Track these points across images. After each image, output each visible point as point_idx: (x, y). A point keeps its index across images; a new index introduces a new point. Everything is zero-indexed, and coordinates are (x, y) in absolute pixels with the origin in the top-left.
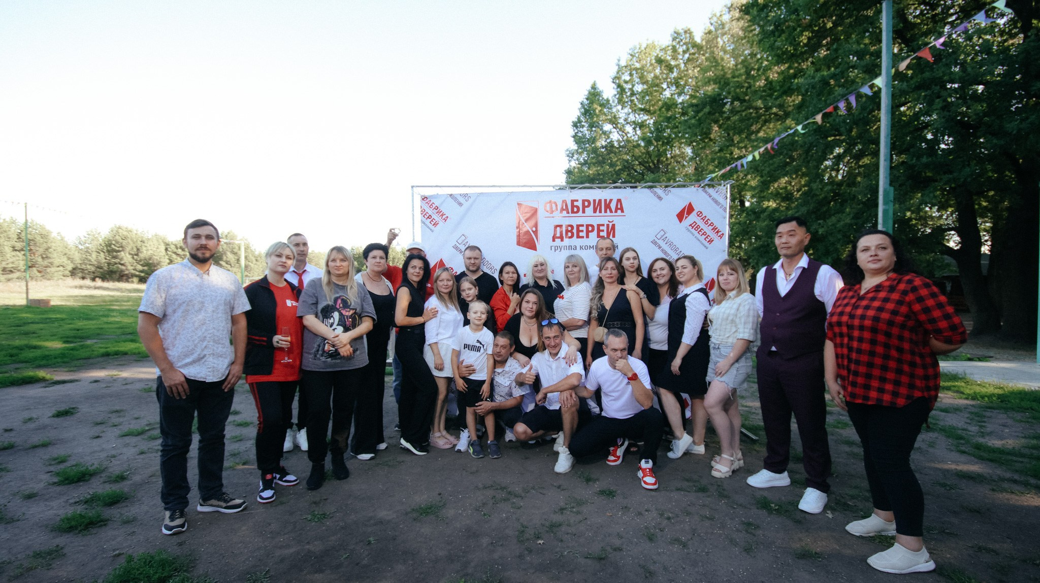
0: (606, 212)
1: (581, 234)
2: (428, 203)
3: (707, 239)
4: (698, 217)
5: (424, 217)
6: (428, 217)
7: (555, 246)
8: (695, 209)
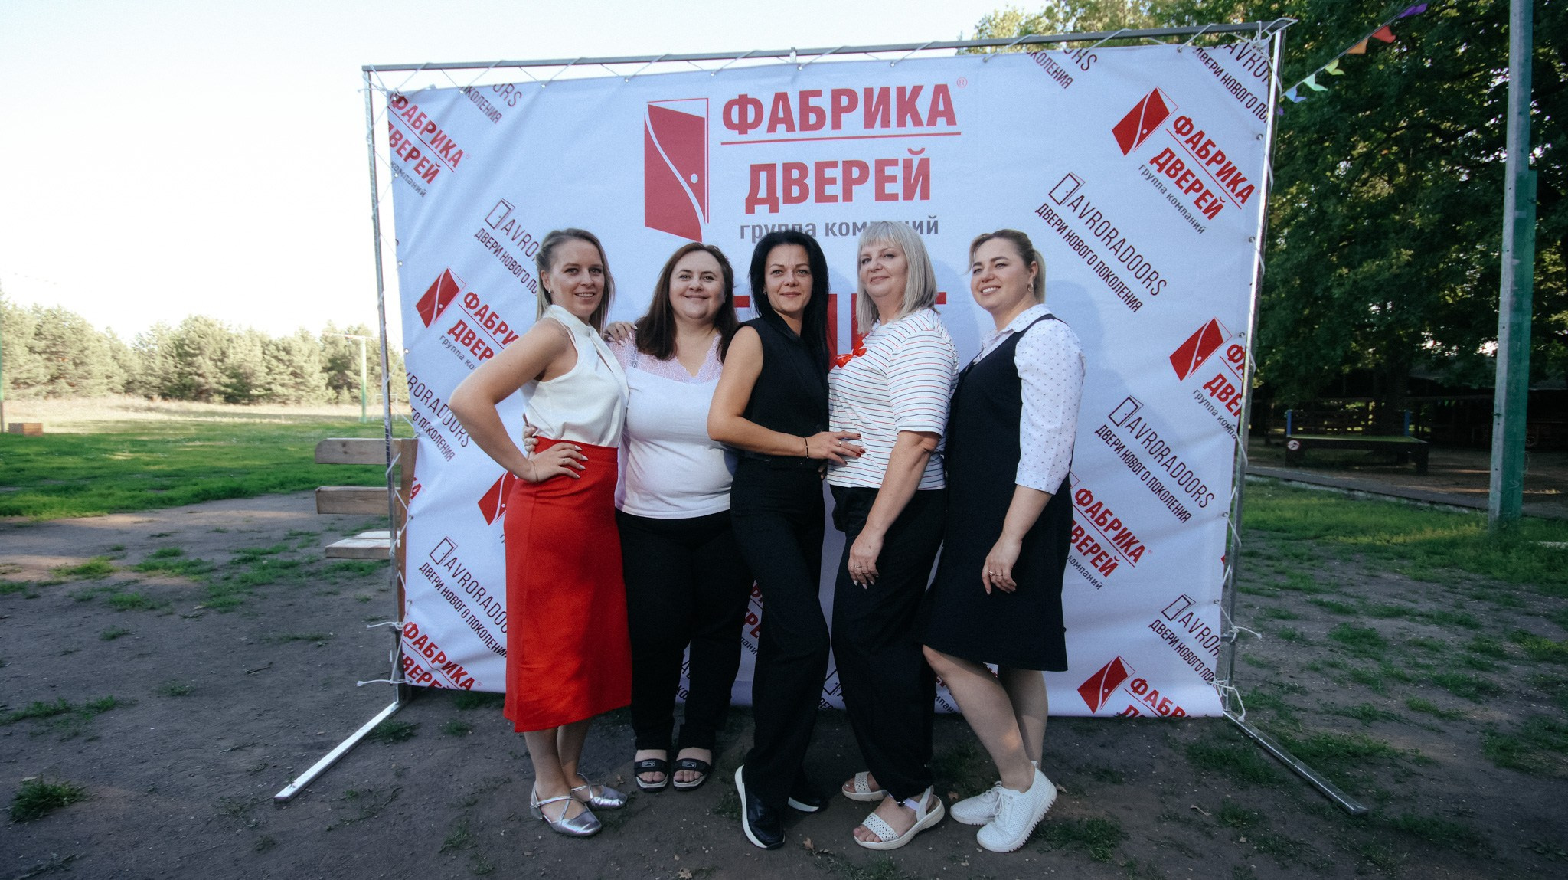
0: (901, 123)
1: (829, 190)
2: (410, 113)
3: (1202, 203)
4: (1179, 137)
5: (401, 155)
6: (410, 155)
7: (754, 227)
8: (1170, 111)
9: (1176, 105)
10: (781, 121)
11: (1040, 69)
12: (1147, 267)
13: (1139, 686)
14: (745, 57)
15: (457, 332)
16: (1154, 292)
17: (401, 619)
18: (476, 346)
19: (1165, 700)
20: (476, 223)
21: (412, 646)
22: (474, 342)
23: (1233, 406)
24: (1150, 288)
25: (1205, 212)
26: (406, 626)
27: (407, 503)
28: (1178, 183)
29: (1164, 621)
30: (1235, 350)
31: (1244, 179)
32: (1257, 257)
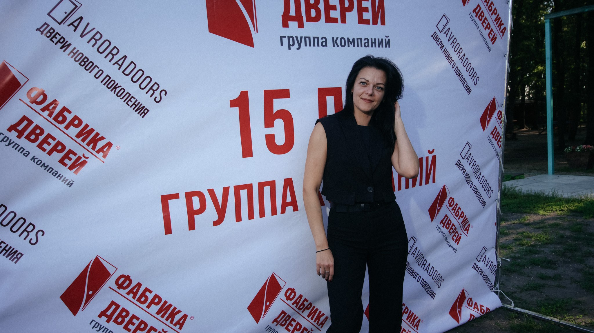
1: (332, 14)
3: (490, 35)
7: (289, 38)
12: (473, 70)
15: (20, 128)
18: (45, 141)
20: (38, 17)
22: (41, 138)
23: (499, 142)
24: (474, 81)
25: (491, 40)
28: (483, 24)
29: (477, 263)
30: (500, 113)
31: (503, 24)
32: (507, 63)
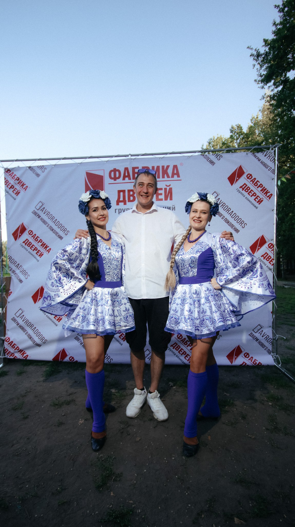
2: (11, 175)
3: (256, 200)
4: (248, 180)
5: (8, 187)
6: (11, 187)
7: (119, 209)
8: (245, 172)
9: (247, 171)
10: (127, 177)
11: (205, 160)
12: (240, 220)
13: (247, 355)
14: (115, 157)
15: (26, 242)
16: (243, 227)
17: (5, 336)
18: (32, 247)
19: (255, 360)
20: (33, 208)
21: (8, 344)
22: (31, 246)
23: (271, 262)
24: (242, 226)
25: (258, 202)
26: (6, 338)
27: (7, 298)
28: (248, 194)
29: (254, 333)
30: (270, 245)
31: (269, 192)
32: (275, 216)
